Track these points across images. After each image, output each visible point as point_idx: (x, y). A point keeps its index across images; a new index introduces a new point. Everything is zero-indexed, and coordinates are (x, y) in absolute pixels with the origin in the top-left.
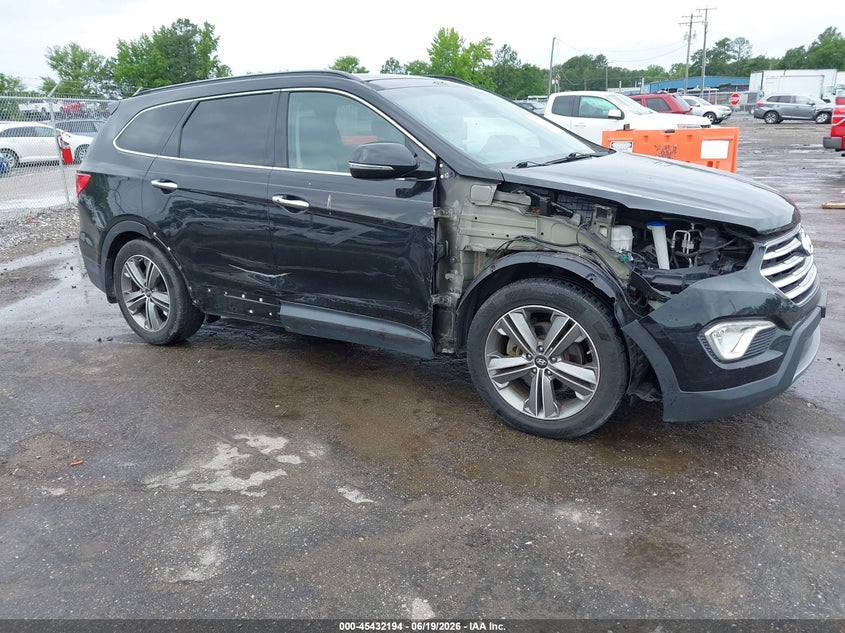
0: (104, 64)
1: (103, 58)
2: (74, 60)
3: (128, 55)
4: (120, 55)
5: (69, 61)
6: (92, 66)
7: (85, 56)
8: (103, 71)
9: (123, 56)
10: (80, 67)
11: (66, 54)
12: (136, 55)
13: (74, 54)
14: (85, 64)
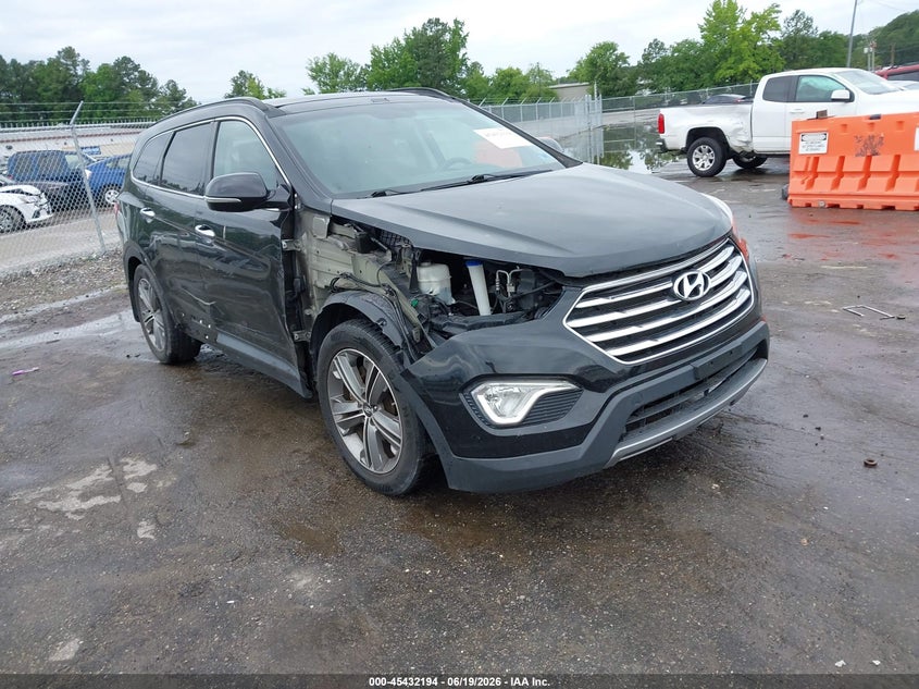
0: (359, 70)
1: (358, 65)
2: (331, 70)
3: (381, 61)
4: (374, 61)
5: (327, 71)
6: (348, 75)
7: (342, 64)
8: (358, 78)
9: (375, 62)
10: (337, 77)
11: (325, 64)
12: (388, 60)
13: (331, 64)
14: (342, 73)
